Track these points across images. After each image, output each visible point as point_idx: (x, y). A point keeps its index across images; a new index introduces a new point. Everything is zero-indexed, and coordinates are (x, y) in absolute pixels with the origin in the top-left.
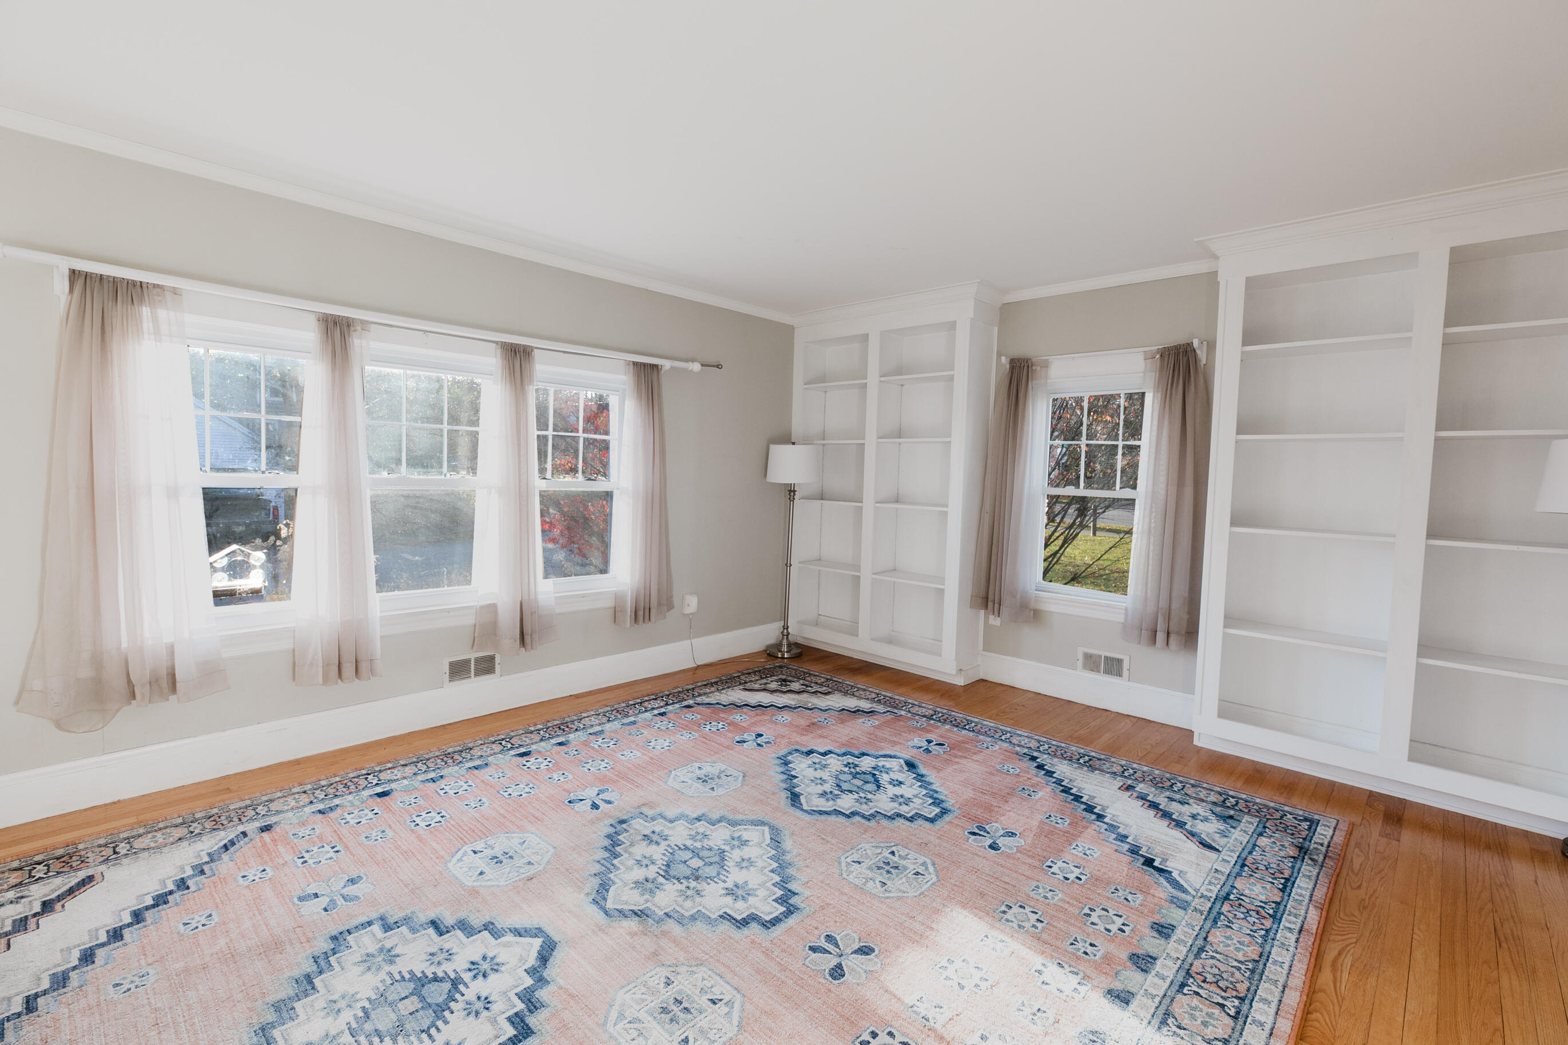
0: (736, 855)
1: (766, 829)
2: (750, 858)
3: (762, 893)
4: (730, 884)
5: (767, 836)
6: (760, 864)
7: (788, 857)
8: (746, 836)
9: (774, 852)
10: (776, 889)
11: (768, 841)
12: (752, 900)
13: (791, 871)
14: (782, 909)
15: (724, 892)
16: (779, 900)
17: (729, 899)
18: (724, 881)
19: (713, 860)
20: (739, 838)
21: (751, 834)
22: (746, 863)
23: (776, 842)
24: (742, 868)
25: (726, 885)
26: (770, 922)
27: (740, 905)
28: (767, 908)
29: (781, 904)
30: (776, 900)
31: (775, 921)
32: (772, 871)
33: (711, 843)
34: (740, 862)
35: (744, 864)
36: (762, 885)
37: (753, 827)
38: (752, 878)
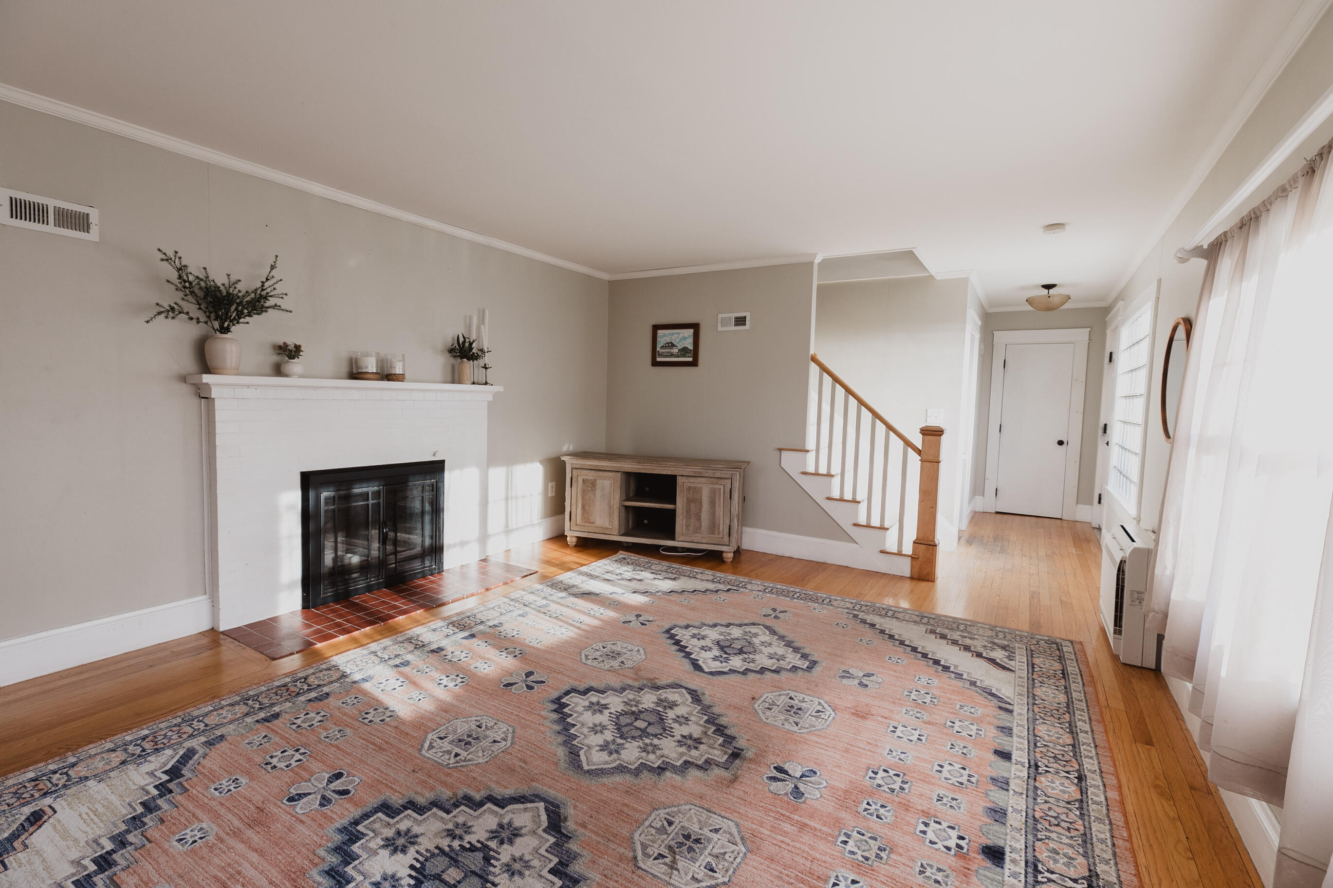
0: (608, 735)
1: (586, 767)
2: (595, 734)
3: (580, 709)
4: (606, 712)
5: (583, 757)
6: (585, 730)
7: (561, 739)
8: (604, 756)
9: (575, 742)
10: (569, 712)
11: (582, 753)
12: (587, 703)
13: (557, 728)
14: (563, 700)
15: (608, 706)
16: (566, 705)
17: (603, 702)
18: (610, 713)
19: (627, 729)
20: (611, 753)
21: (599, 759)
22: (598, 729)
23: (574, 754)
24: (600, 725)
25: (609, 711)
26: (571, 692)
27: (594, 700)
28: (574, 700)
29: (564, 703)
30: (568, 705)
31: (567, 693)
32: (574, 725)
33: (635, 744)
34: (603, 729)
35: (599, 728)
36: (581, 714)
37: (600, 767)
38: (589, 718)
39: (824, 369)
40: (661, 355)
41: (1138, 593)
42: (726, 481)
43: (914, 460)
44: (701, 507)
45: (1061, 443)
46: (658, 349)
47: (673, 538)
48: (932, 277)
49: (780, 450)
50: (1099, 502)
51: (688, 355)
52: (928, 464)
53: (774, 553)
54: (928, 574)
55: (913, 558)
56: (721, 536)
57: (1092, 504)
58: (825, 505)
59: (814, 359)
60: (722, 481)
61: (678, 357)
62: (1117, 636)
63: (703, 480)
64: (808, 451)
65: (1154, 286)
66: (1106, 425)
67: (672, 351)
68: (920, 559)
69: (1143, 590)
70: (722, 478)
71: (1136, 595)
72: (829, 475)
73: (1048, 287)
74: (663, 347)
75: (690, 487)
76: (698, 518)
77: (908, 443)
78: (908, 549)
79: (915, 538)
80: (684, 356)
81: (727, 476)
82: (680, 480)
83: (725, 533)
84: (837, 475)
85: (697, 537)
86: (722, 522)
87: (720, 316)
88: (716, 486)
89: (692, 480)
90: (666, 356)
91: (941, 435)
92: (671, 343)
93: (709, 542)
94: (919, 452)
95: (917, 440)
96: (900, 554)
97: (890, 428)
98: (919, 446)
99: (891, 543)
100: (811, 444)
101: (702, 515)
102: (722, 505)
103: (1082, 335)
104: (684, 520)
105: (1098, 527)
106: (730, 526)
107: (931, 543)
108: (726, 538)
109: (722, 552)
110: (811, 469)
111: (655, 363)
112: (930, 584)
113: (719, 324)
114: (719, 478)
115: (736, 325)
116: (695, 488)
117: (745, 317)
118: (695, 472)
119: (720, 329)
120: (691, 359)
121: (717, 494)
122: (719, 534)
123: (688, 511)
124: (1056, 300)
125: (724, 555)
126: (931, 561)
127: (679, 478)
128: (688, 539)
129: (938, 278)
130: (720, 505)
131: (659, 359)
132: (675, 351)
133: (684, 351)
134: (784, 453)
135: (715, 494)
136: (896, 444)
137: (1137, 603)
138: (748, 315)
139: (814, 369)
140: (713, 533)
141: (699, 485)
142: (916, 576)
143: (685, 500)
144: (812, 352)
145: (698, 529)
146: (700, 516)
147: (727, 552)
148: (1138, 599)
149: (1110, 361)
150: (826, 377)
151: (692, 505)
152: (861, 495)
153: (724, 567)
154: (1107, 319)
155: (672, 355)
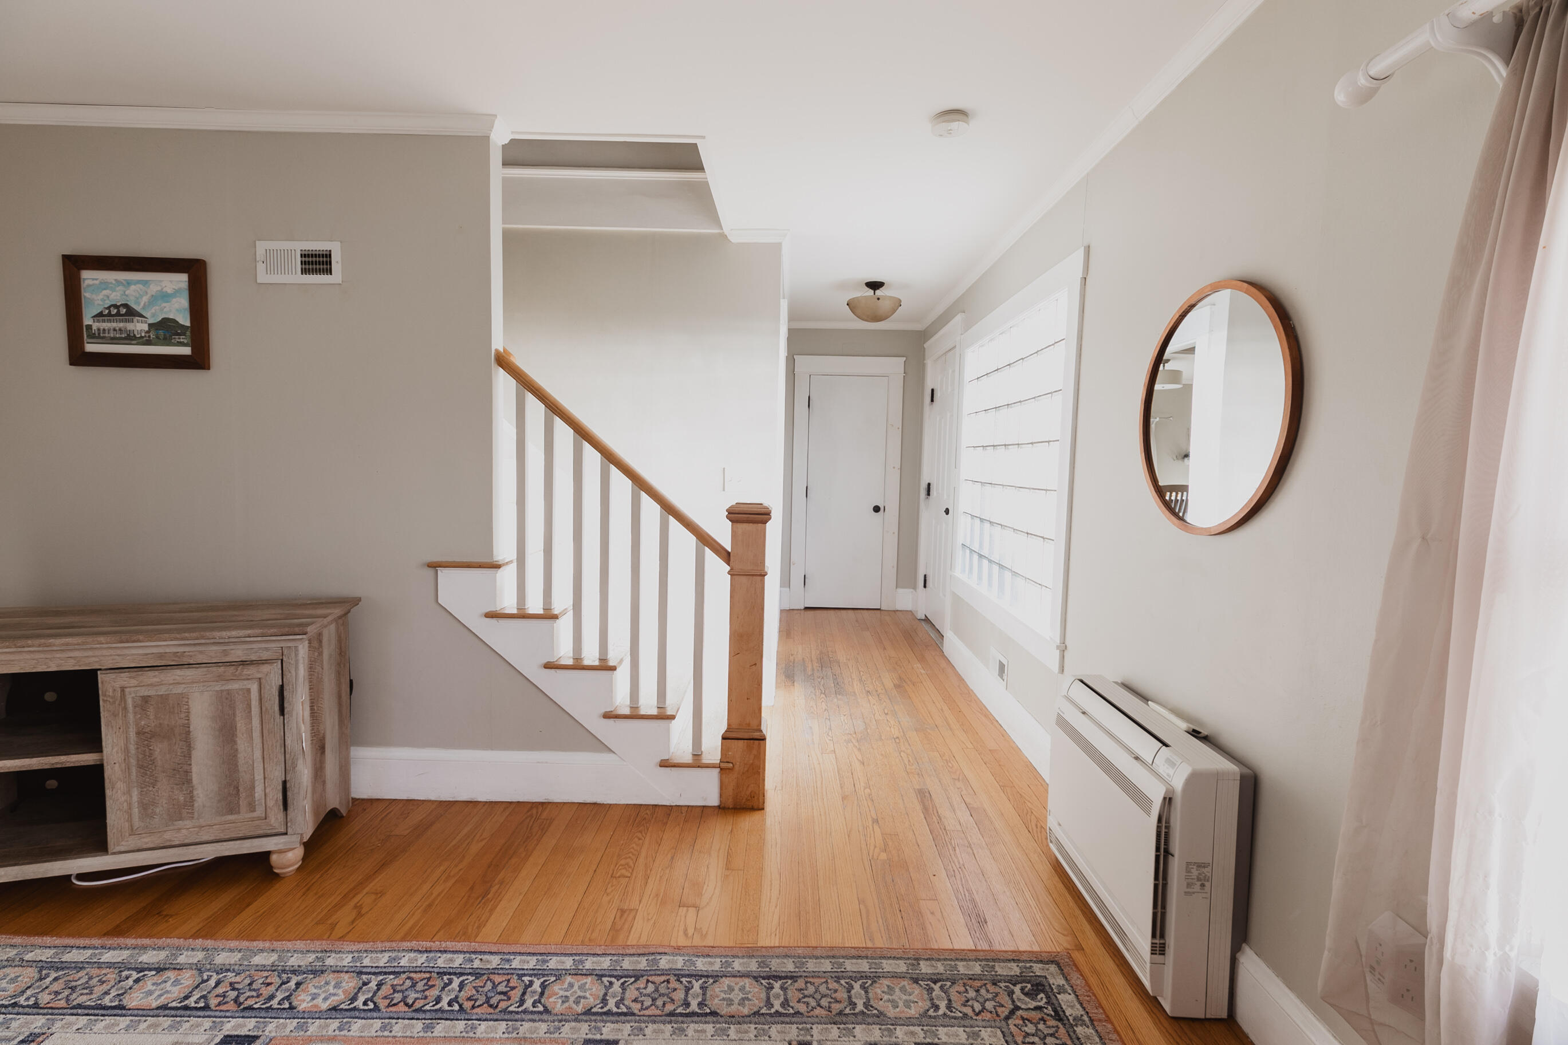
39: (526, 384)
40: (98, 337)
41: (1200, 866)
42: (265, 668)
43: (718, 571)
44: (189, 747)
45: (877, 509)
46: (87, 321)
47: (101, 846)
48: (724, 236)
49: (434, 566)
50: (925, 586)
51: (177, 339)
52: (744, 579)
53: (433, 798)
54: (752, 796)
55: (724, 768)
56: (259, 812)
57: (915, 588)
58: (547, 681)
59: (503, 361)
60: (251, 671)
61: (148, 343)
62: (1158, 958)
63: (189, 673)
64: (497, 566)
65: (1080, 253)
66: (929, 485)
67: (130, 326)
68: (737, 767)
69: (1209, 860)
70: (252, 663)
71: (1195, 872)
72: (549, 616)
73: (875, 286)
74: (100, 315)
75: (146, 699)
76: (183, 777)
77: (704, 539)
78: (712, 748)
79: (724, 727)
80: (167, 341)
81: (265, 655)
82: (107, 684)
83: (271, 803)
84: (564, 612)
85: (185, 831)
86: (259, 777)
87: (262, 247)
88: (235, 686)
89: (152, 677)
90: (114, 341)
91: (765, 522)
92: (126, 306)
93: (222, 836)
94: (726, 556)
95: (723, 533)
96: (697, 763)
97: (668, 509)
98: (728, 546)
99: (680, 745)
100: (504, 549)
101: (195, 769)
102: (256, 735)
103: (895, 366)
104: (135, 793)
105: (923, 617)
106: (285, 783)
107: (756, 735)
108: (276, 818)
109: (268, 854)
110: (509, 603)
111: (79, 358)
112: (756, 816)
113: (261, 268)
114: (243, 663)
115: (304, 271)
116: (164, 699)
117: (328, 255)
118: (161, 656)
119: (263, 277)
120: (187, 351)
121: (240, 707)
122: (252, 807)
123: (146, 766)
124: (885, 306)
125: (274, 858)
126: (756, 769)
127: (101, 677)
128: (147, 841)
129: (734, 238)
130: (250, 732)
131: (91, 348)
132: (139, 327)
133: (166, 329)
134: (443, 574)
135: (232, 707)
136: (682, 540)
137: (1197, 887)
138: (336, 249)
139: (504, 385)
140: (232, 808)
141: (178, 690)
142: (730, 803)
143: (132, 735)
144: (498, 343)
145: (183, 809)
146: (188, 772)
147: (280, 852)
148: (1199, 879)
149: (932, 400)
150: (532, 402)
151: (159, 749)
152: (618, 651)
153: (274, 895)
154: (925, 346)
155: (130, 338)
